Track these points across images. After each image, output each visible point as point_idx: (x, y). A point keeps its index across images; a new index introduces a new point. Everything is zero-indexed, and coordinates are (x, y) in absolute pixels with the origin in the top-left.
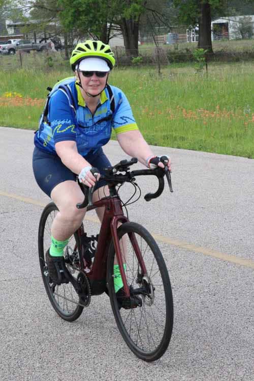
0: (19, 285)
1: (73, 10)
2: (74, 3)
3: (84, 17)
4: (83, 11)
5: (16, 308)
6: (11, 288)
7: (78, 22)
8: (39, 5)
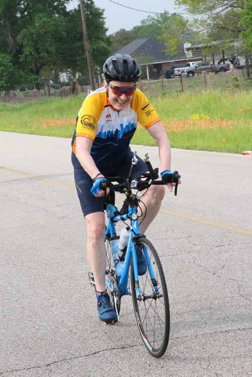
8: (220, 26)
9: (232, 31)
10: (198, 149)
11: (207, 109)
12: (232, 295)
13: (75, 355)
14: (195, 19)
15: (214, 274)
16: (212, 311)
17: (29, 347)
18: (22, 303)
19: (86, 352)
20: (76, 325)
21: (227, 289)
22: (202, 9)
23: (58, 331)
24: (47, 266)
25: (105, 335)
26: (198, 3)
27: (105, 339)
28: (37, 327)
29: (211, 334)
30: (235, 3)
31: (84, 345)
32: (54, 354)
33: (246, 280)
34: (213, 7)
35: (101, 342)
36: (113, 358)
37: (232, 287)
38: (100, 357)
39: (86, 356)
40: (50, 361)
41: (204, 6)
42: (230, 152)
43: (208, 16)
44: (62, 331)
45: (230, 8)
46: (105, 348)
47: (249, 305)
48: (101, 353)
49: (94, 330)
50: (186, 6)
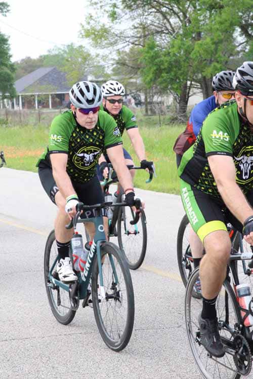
0: (94, 339)
1: (155, 68)
2: (156, 61)
3: (166, 75)
4: (165, 69)
5: (90, 362)
6: (86, 341)
7: (159, 79)
8: (121, 62)
9: (132, 67)
14: (96, 53)
22: (104, 44)
26: (101, 38)
30: (136, 41)
34: (115, 43)
41: (106, 42)
43: (109, 52)
45: (132, 45)
50: (88, 40)
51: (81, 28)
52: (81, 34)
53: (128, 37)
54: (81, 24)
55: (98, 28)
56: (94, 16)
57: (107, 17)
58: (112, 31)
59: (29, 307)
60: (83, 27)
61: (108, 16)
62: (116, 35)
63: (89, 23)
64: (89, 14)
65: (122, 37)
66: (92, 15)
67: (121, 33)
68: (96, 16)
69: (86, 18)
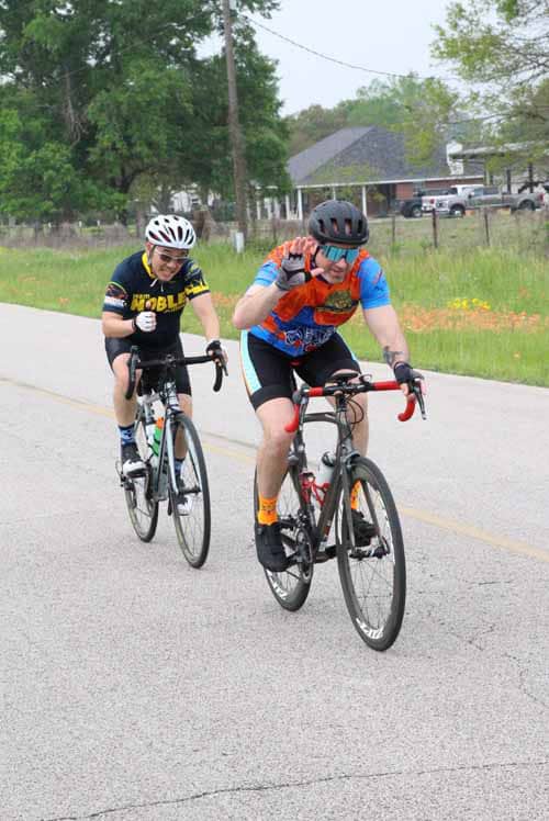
8: (527, 111)
10: (461, 372)
11: (487, 287)
12: (506, 690)
13: (156, 798)
14: (472, 92)
15: (470, 642)
16: (460, 720)
17: (56, 775)
18: (49, 680)
19: (178, 792)
20: (161, 734)
21: (496, 677)
22: (488, 72)
23: (121, 744)
24: (111, 603)
25: (224, 758)
26: (482, 59)
27: (221, 766)
28: (76, 733)
29: (453, 770)
31: (174, 778)
32: (107, 792)
33: (540, 659)
34: (515, 68)
35: (213, 772)
36: (235, 808)
37: (507, 673)
38: (207, 805)
39: (177, 801)
40: (99, 806)
41: (494, 66)
42: (528, 384)
43: (501, 87)
44: (130, 745)
46: (221, 787)
47: (541, 713)
48: (211, 796)
49: (200, 748)
50: (454, 63)
51: (438, 37)
52: (438, 48)
53: (543, 55)
54: (438, 28)
55: (476, 36)
56: (468, 9)
57: (495, 12)
58: (506, 42)
59: (374, 690)
60: (442, 34)
61: (499, 10)
62: (517, 51)
63: (455, 26)
64: (457, 5)
65: (531, 54)
66: (463, 7)
67: (528, 46)
68: (473, 10)
69: (450, 14)
